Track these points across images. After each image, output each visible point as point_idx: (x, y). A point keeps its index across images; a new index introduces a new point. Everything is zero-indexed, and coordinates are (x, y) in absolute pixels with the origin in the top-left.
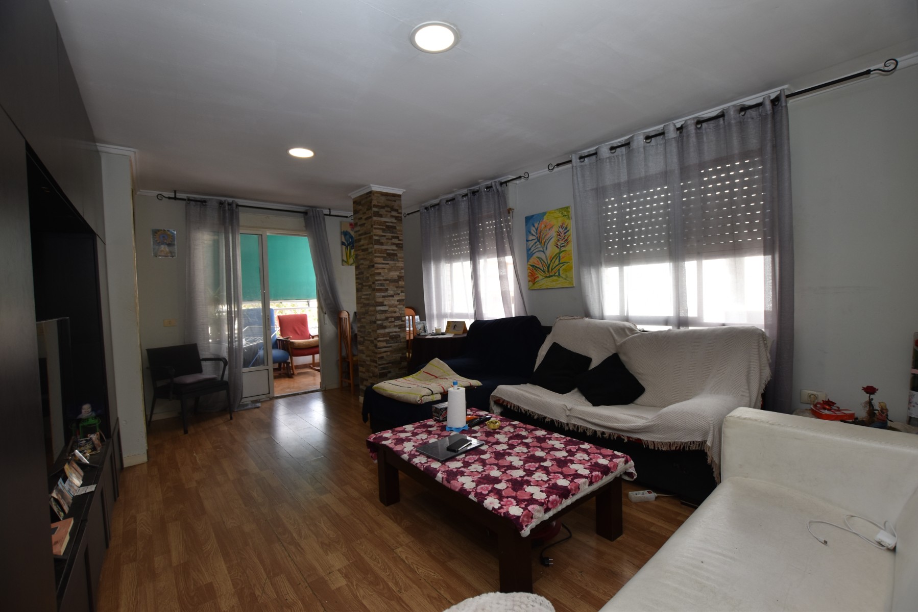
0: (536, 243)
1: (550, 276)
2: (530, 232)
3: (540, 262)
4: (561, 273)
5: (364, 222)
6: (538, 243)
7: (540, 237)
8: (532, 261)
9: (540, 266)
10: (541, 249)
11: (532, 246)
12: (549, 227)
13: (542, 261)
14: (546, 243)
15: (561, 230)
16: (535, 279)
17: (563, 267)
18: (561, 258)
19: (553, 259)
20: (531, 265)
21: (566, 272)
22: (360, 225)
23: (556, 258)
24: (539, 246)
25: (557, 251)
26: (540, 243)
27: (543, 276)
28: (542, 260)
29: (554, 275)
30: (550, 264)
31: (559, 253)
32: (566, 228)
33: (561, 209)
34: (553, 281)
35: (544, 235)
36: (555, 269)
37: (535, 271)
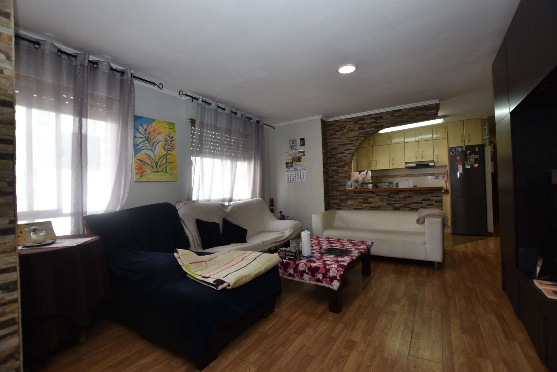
0: (144, 141)
1: (158, 172)
2: (138, 131)
3: (148, 159)
4: (167, 170)
6: (146, 142)
7: (148, 137)
8: (139, 156)
9: (149, 162)
10: (150, 148)
11: (140, 143)
12: (157, 133)
13: (150, 158)
14: (155, 144)
15: (168, 138)
16: (143, 172)
17: (170, 166)
18: (168, 158)
19: (161, 158)
20: (139, 160)
21: (172, 170)
23: (163, 158)
24: (148, 145)
25: (165, 153)
26: (149, 143)
27: (151, 170)
28: (151, 157)
29: (162, 171)
30: (158, 162)
31: (166, 155)
32: (172, 138)
33: (168, 122)
34: (161, 176)
35: (152, 138)
36: (163, 166)
37: (143, 165)
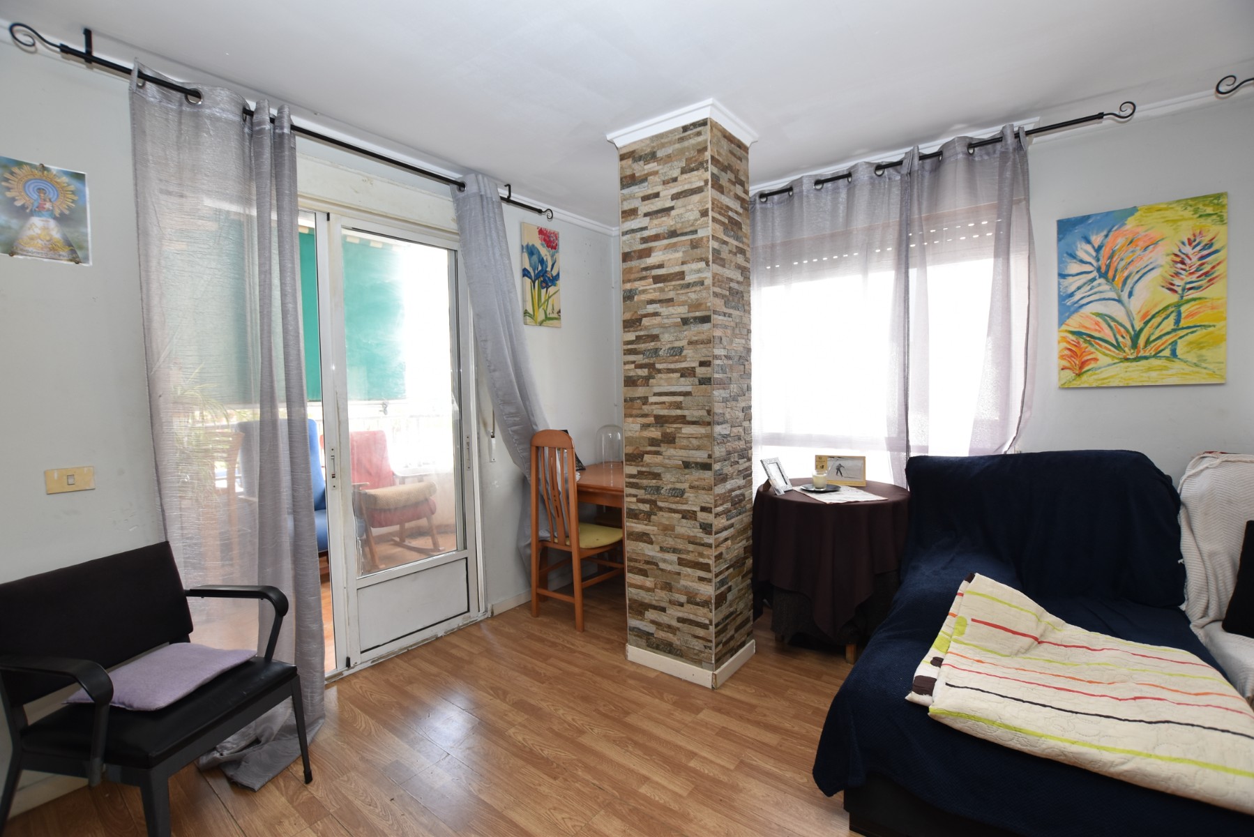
0: (1094, 279)
1: (1137, 359)
2: (1073, 256)
3: (1104, 326)
4: (1178, 352)
5: (669, 204)
6: (1102, 281)
7: (1108, 266)
8: (1074, 323)
9: (1107, 334)
10: (1113, 295)
11: (1079, 288)
12: (1142, 244)
13: (1113, 324)
14: (1130, 282)
15: (1188, 249)
16: (1083, 364)
17: (1190, 337)
18: (1183, 315)
19: (1153, 317)
20: (1073, 333)
21: (1202, 348)
22: (646, 215)
23: (1164, 316)
24: (1105, 287)
25: (1174, 298)
26: (1111, 281)
27: (1113, 357)
28: (1114, 320)
29: (1155, 356)
30: (1141, 330)
31: (1178, 306)
32: (1210, 245)
33: (1193, 199)
34: (1150, 369)
35: (1122, 264)
36: (1159, 342)
37: (1084, 345)
